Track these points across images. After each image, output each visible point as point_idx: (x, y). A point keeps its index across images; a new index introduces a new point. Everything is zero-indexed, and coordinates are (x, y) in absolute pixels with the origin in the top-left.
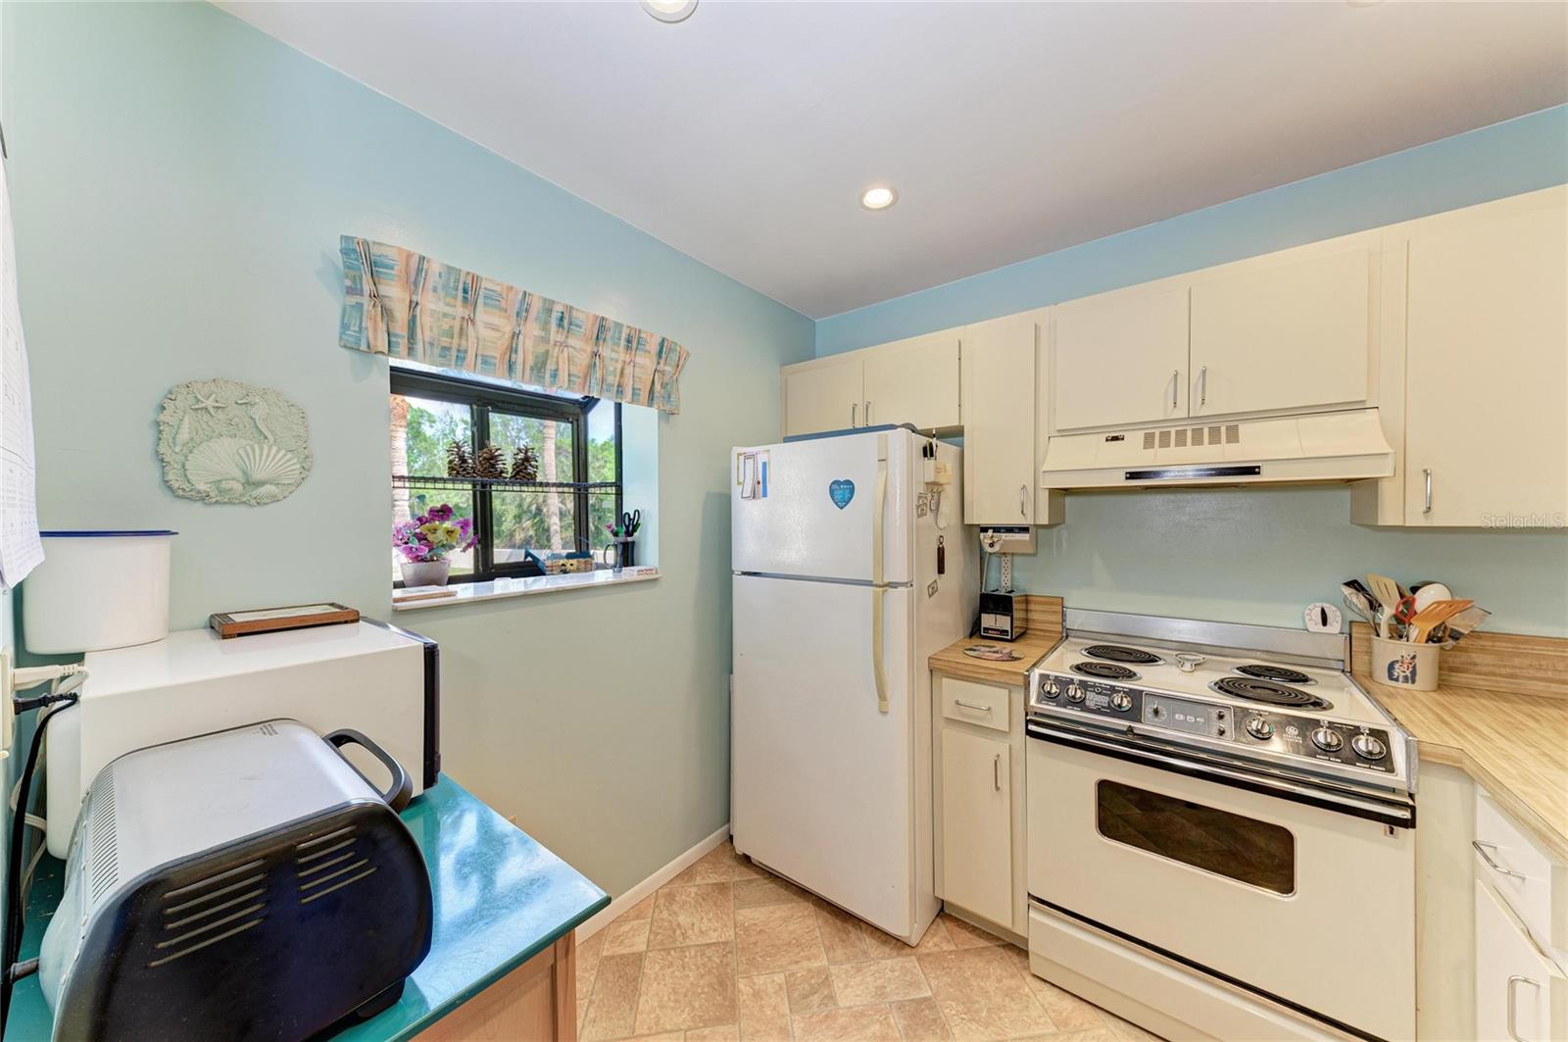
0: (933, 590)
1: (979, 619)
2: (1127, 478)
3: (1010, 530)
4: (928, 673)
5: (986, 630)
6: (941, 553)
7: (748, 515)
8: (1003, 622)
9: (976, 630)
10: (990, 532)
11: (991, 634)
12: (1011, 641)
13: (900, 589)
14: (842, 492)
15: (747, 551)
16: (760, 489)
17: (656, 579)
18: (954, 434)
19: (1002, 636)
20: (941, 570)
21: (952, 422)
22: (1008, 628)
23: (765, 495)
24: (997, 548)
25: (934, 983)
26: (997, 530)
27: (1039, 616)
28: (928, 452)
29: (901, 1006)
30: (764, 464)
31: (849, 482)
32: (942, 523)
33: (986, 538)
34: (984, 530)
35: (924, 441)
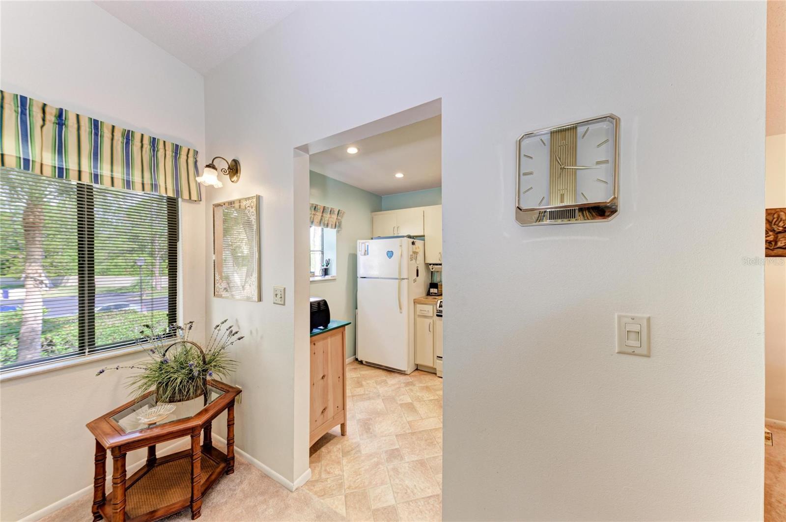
0: (415, 281)
1: (429, 291)
3: (437, 264)
4: (413, 303)
5: (431, 293)
6: (417, 271)
7: (361, 259)
8: (435, 291)
9: (429, 294)
10: (432, 265)
11: (433, 294)
12: (438, 296)
13: (405, 280)
14: (390, 254)
15: (361, 272)
16: (366, 253)
17: (335, 279)
18: (422, 237)
19: (436, 295)
20: (417, 275)
21: (422, 234)
22: (437, 292)
23: (368, 254)
24: (434, 270)
26: (434, 264)
28: (413, 243)
30: (368, 246)
31: (392, 251)
32: (418, 262)
33: (431, 267)
34: (430, 264)
35: (412, 240)
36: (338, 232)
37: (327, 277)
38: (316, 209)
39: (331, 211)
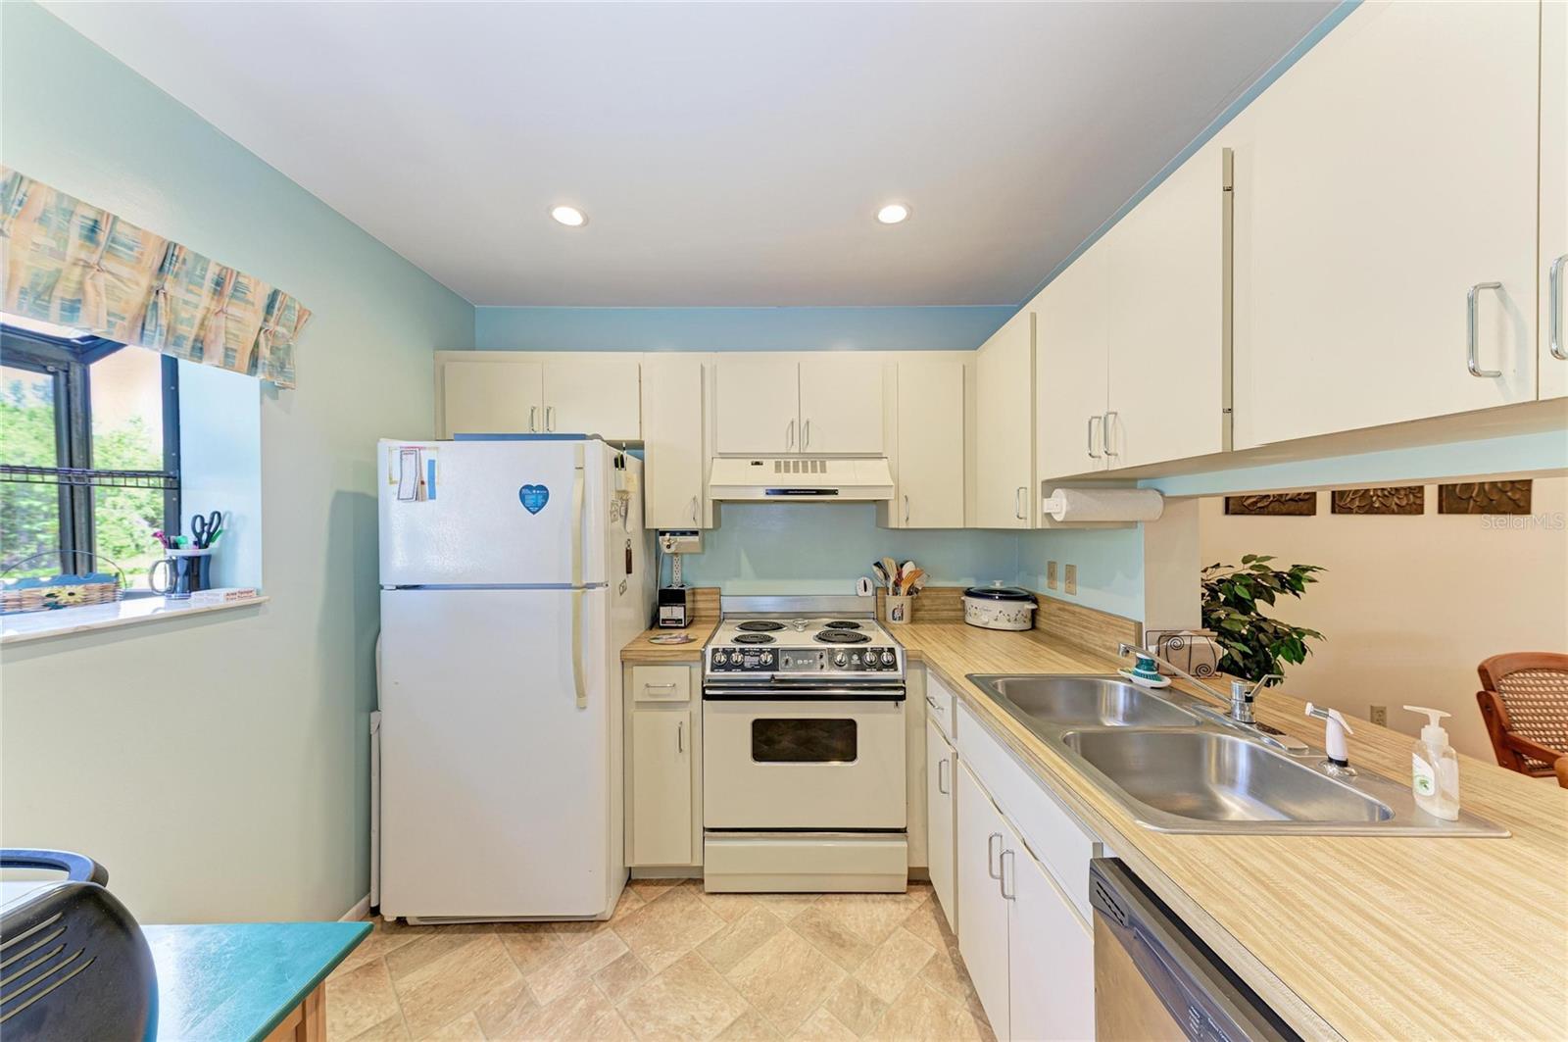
0: (623, 589)
1: (658, 610)
2: (767, 494)
3: (683, 533)
4: (620, 664)
5: (664, 621)
6: (629, 553)
7: (398, 518)
8: (677, 612)
9: (655, 622)
10: (668, 536)
11: (668, 624)
12: (685, 627)
13: (597, 589)
14: (535, 497)
15: (396, 564)
16: (426, 489)
17: (258, 604)
18: (637, 447)
19: (676, 625)
20: (629, 571)
21: (634, 437)
22: (682, 617)
23: (432, 496)
24: (673, 549)
25: (629, 940)
26: (673, 533)
27: (704, 605)
28: (619, 463)
29: (602, 975)
30: (432, 463)
31: (542, 488)
32: (629, 528)
33: (664, 540)
34: (663, 533)
35: (616, 452)
36: (270, 391)
37: (199, 600)
38: (102, 237)
39: (219, 283)
